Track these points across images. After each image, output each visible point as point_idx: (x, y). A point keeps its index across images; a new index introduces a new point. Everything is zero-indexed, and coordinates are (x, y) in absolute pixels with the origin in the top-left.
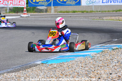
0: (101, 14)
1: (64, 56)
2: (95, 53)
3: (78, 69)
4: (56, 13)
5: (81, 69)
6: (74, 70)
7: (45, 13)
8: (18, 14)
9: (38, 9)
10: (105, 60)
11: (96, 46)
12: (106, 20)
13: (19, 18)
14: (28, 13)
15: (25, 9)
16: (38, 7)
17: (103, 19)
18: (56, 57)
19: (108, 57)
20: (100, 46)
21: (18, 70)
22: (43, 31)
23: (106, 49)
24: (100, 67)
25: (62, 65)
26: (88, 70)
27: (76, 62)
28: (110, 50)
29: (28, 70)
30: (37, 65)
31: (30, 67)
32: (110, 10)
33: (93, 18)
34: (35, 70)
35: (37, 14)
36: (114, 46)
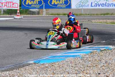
0: (90, 17)
1: (55, 56)
2: (84, 54)
3: (69, 69)
4: (48, 15)
5: (72, 68)
6: (64, 70)
7: (37, 15)
8: (12, 15)
9: (30, 11)
10: (94, 60)
11: (85, 47)
12: (95, 22)
13: (12, 19)
14: (21, 15)
15: (18, 11)
16: (31, 10)
17: (91, 22)
18: (47, 57)
19: (96, 58)
20: (89, 48)
21: (12, 69)
22: (35, 32)
23: (95, 51)
24: (89, 67)
25: (53, 65)
26: (78, 70)
27: (66, 62)
28: (98, 51)
29: (22, 69)
30: (30, 64)
31: (24, 66)
32: (99, 13)
33: (82, 20)
34: (28, 70)
35: (29, 15)
36: (102, 47)
